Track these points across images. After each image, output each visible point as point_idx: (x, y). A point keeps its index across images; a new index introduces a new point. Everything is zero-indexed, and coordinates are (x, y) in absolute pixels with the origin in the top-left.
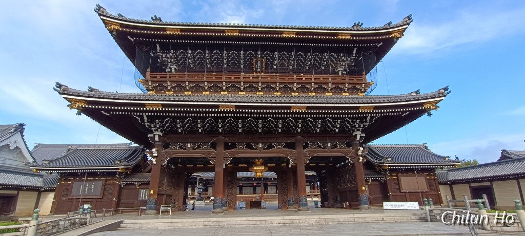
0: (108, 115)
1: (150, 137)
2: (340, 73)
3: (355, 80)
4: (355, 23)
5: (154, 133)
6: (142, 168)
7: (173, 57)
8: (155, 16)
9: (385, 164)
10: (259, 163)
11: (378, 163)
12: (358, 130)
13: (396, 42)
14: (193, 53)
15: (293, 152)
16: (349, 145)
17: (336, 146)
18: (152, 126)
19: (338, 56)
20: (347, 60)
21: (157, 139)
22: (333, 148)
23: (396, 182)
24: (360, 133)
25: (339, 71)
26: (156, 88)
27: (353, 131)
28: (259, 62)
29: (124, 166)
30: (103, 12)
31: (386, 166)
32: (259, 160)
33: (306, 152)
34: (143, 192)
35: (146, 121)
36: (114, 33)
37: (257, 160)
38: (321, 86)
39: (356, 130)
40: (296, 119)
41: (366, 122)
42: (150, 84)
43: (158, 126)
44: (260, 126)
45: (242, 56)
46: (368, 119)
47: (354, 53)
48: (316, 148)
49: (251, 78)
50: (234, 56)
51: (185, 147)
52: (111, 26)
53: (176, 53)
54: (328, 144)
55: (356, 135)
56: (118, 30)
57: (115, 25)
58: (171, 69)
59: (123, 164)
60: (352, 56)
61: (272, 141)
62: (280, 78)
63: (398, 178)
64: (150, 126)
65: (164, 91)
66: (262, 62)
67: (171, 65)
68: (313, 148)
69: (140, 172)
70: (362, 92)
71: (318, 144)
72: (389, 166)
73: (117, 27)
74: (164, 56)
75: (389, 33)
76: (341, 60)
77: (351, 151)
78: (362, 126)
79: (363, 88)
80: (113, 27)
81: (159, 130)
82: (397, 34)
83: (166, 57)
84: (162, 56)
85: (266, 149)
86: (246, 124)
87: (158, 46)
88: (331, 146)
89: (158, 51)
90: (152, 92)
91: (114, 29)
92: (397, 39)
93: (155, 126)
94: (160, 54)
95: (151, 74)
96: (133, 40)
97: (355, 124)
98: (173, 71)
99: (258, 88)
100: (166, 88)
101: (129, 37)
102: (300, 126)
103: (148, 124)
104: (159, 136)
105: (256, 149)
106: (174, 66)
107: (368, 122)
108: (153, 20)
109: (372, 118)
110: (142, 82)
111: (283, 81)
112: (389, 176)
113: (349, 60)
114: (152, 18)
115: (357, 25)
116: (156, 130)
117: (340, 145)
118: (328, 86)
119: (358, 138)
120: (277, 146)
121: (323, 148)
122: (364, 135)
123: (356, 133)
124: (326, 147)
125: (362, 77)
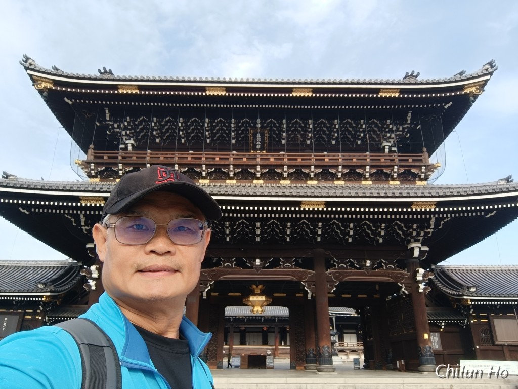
0: (27, 213)
1: (89, 248)
2: (387, 150)
3: (410, 160)
4: (407, 73)
6: (78, 297)
7: (129, 127)
8: (104, 68)
9: (465, 297)
10: (257, 290)
11: (454, 295)
12: (417, 241)
13: (473, 102)
14: (160, 122)
15: (310, 273)
16: (402, 265)
17: (380, 266)
19: (383, 125)
20: (397, 130)
22: (375, 269)
23: (486, 327)
24: (420, 245)
25: (384, 147)
26: (101, 173)
27: (409, 242)
28: (259, 136)
29: (50, 292)
30: (31, 65)
31: (467, 300)
32: (257, 286)
33: (330, 273)
35: (83, 224)
36: (45, 94)
37: (254, 286)
38: (355, 171)
39: (412, 240)
40: (314, 221)
41: (429, 227)
42: (92, 167)
44: (258, 232)
45: (233, 125)
46: (432, 223)
47: (409, 118)
48: (346, 268)
49: (245, 159)
50: (221, 126)
52: (40, 83)
53: (134, 122)
54: (366, 262)
55: (413, 249)
56: (50, 90)
57: (47, 82)
58: (126, 145)
59: (49, 290)
60: (406, 123)
61: (276, 256)
62: (289, 159)
63: (489, 320)
64: (89, 231)
65: (114, 178)
66: (263, 136)
67: (126, 140)
68: (342, 268)
69: (76, 304)
70: (421, 180)
71: (350, 261)
72: (472, 300)
73: (49, 85)
74: (116, 126)
75: (461, 88)
76: (387, 130)
77: (406, 275)
78: (422, 234)
79: (423, 173)
80: (43, 85)
82: (473, 90)
83: (119, 127)
84: (113, 126)
85: (267, 267)
86: (237, 229)
87: (107, 111)
88: (372, 265)
89: (108, 118)
90: (94, 180)
91: (46, 88)
92: (476, 96)
94: (110, 123)
95: (95, 153)
96: (70, 103)
97: (411, 230)
98: (130, 148)
99: (255, 174)
100: (117, 173)
101: (66, 99)
102: (320, 232)
103: (86, 228)
105: (252, 267)
106: (132, 141)
107: (432, 227)
108: (101, 73)
109: (438, 221)
110: (80, 165)
111: (293, 163)
112: (474, 318)
113: (401, 129)
114: (99, 71)
115: (412, 75)
117: (387, 265)
118: (365, 170)
119: (416, 253)
120: (284, 263)
121: (358, 269)
122: (426, 249)
123: (413, 245)
124: (363, 267)
125: (421, 156)
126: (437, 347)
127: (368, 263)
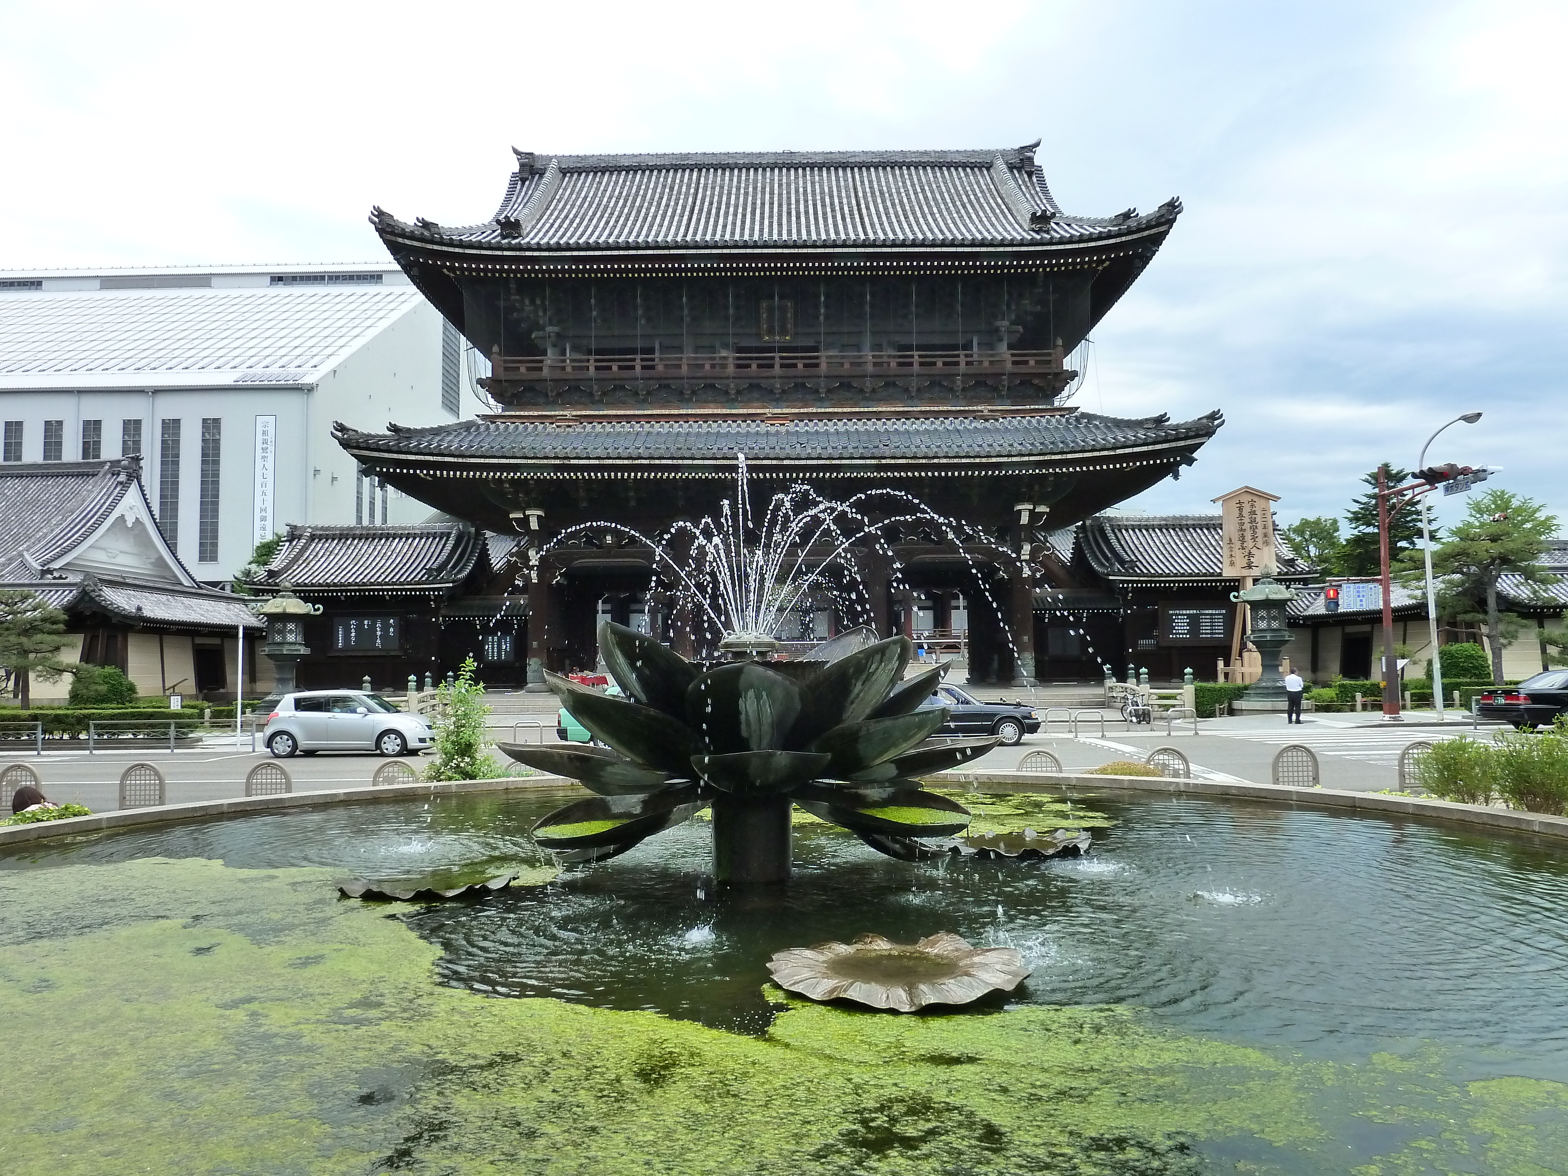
1: (517, 519)
3: (1032, 363)
5: (528, 513)
12: (1029, 499)
16: (1004, 535)
18: (521, 494)
21: (534, 525)
24: (1031, 507)
27: (1018, 501)
34: (493, 642)
35: (506, 485)
39: (1023, 497)
43: (533, 494)
48: (917, 543)
49: (754, 366)
51: (600, 541)
55: (1020, 512)
62: (829, 364)
64: (514, 495)
68: (912, 542)
72: (1123, 582)
81: (536, 503)
83: (533, 304)
84: (522, 302)
89: (514, 291)
93: (526, 495)
95: (505, 361)
96: (452, 275)
99: (772, 393)
101: (444, 270)
104: (539, 517)
110: (485, 384)
111: (837, 371)
116: (530, 505)
118: (954, 382)
119: (1025, 519)
121: (937, 543)
122: (1043, 509)
123: (1019, 507)
125: (1050, 355)
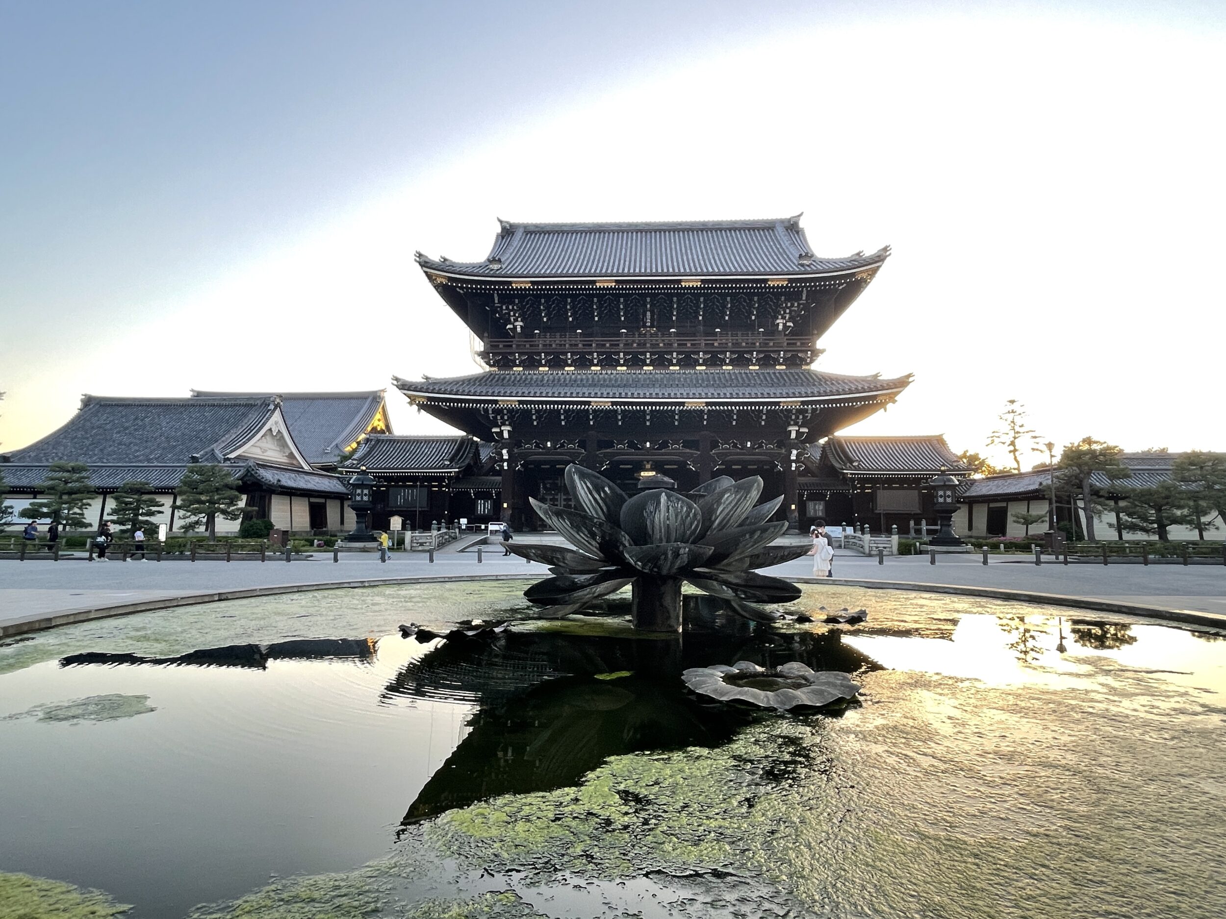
1: (495, 432)
2: (781, 327)
5: (502, 428)
10: (648, 466)
12: (796, 424)
15: (695, 454)
16: (780, 445)
18: (499, 417)
19: (778, 299)
20: (792, 306)
21: (506, 435)
22: (756, 449)
23: (870, 497)
24: (798, 428)
25: (778, 324)
26: (499, 362)
27: (789, 425)
28: (648, 314)
30: (426, 262)
32: (647, 462)
33: (714, 454)
34: (480, 504)
35: (490, 412)
37: (645, 463)
38: (742, 356)
39: (792, 423)
41: (807, 412)
42: (491, 357)
43: (506, 417)
44: (648, 417)
45: (621, 305)
47: (804, 294)
48: (729, 449)
49: (635, 345)
50: (609, 303)
52: (436, 279)
53: (521, 303)
54: (747, 443)
57: (442, 278)
58: (515, 326)
60: (801, 299)
61: (666, 438)
62: (678, 344)
63: (873, 491)
64: (495, 418)
65: (510, 366)
66: (652, 314)
67: (515, 320)
68: (726, 448)
70: (807, 364)
71: (733, 442)
73: (444, 281)
74: (504, 307)
75: (852, 274)
76: (782, 306)
77: (782, 454)
78: (801, 417)
79: (809, 357)
80: (439, 280)
81: (507, 423)
82: (865, 276)
83: (507, 308)
84: (501, 308)
85: (657, 449)
86: (628, 414)
87: (496, 295)
88: (752, 446)
89: (496, 301)
90: (494, 369)
93: (502, 418)
94: (499, 306)
96: (462, 292)
98: (519, 330)
99: (645, 360)
100: (513, 361)
101: (458, 289)
102: (705, 417)
103: (493, 415)
104: (509, 431)
105: (642, 449)
106: (520, 322)
107: (809, 411)
111: (683, 348)
112: (859, 488)
113: (796, 304)
116: (504, 424)
117: (766, 445)
118: (753, 354)
119: (793, 435)
120: (672, 445)
121: (739, 449)
122: (804, 430)
123: (790, 428)
124: (744, 447)
125: (808, 339)
126: (821, 514)
127: (749, 444)
